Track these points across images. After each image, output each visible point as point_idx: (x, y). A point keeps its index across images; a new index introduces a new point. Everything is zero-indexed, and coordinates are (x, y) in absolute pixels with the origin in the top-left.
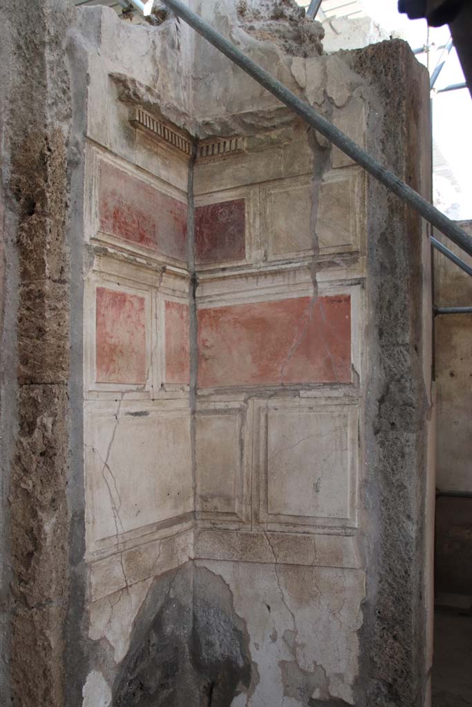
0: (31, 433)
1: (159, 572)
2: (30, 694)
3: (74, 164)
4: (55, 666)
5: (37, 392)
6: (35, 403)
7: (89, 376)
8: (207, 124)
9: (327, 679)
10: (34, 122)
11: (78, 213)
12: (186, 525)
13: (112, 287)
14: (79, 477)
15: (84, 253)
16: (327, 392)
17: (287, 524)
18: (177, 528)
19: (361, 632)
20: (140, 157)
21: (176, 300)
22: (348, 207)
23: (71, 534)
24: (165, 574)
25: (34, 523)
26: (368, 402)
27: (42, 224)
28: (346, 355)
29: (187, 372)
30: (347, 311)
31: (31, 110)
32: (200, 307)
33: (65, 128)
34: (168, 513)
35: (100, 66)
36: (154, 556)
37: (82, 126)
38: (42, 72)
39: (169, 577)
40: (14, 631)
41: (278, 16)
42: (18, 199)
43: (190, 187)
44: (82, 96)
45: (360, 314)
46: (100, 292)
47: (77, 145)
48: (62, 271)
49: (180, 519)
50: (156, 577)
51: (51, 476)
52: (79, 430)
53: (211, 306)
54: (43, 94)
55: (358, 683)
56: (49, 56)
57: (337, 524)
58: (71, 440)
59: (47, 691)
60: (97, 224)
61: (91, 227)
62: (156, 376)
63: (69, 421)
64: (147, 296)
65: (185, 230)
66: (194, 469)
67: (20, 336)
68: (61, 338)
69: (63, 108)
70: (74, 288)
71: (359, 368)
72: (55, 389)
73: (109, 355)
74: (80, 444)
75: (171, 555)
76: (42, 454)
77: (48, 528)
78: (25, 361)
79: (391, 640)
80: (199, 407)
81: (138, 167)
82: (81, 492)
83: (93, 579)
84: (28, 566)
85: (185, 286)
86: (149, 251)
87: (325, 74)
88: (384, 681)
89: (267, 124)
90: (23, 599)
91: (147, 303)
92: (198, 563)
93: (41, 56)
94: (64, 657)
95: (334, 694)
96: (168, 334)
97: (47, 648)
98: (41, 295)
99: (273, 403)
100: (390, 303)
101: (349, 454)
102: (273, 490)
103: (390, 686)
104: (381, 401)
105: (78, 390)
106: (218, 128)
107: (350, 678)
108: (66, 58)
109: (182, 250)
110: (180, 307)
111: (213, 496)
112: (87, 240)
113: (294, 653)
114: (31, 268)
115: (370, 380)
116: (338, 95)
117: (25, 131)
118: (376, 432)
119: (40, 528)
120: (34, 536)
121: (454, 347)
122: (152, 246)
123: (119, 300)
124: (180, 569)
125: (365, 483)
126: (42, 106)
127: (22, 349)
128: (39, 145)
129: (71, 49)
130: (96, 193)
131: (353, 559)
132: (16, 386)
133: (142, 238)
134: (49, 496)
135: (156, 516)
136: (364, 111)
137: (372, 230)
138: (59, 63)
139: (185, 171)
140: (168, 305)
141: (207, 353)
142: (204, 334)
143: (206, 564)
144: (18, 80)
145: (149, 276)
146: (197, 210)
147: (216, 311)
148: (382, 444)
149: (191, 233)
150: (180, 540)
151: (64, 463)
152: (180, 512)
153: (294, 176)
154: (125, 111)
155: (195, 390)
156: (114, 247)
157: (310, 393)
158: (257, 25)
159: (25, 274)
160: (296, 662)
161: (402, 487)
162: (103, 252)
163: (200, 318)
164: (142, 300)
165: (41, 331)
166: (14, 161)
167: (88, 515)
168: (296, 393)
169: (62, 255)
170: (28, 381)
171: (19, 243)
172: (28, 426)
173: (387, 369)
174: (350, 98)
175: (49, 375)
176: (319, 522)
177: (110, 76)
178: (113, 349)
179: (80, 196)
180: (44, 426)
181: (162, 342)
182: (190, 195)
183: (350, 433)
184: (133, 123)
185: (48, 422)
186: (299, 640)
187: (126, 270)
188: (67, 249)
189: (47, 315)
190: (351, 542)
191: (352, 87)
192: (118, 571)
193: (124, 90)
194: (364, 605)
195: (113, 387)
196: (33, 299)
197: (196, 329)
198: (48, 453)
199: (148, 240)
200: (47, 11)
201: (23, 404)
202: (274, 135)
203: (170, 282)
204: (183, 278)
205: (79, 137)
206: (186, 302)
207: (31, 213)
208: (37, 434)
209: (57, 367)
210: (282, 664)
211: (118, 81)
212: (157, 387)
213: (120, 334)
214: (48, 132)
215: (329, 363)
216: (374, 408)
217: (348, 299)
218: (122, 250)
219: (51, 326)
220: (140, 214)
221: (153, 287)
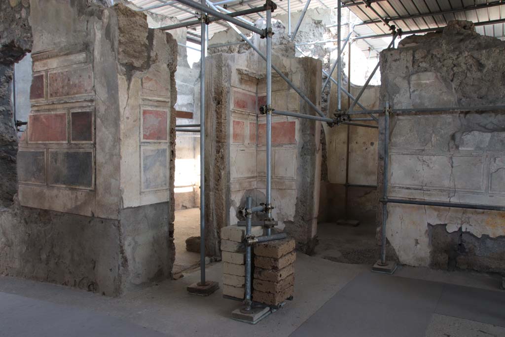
0: (219, 153)
1: (248, 189)
2: (219, 209)
3: (228, 92)
4: (224, 203)
5: (220, 144)
6: (220, 146)
7: (231, 141)
8: (261, 75)
9: (288, 216)
10: (220, 84)
11: (229, 103)
12: (254, 179)
13: (237, 120)
14: (229, 163)
15: (230, 113)
16: (290, 146)
17: (279, 179)
18: (252, 179)
19: (296, 205)
20: (243, 86)
21: (252, 122)
22: (296, 99)
23: (227, 176)
24: (249, 190)
25: (219, 173)
26: (299, 148)
27: (221, 107)
28: (294, 137)
29: (255, 140)
30: (295, 125)
31: (219, 80)
32: (259, 123)
33: (226, 84)
34: (250, 175)
35: (234, 67)
36: (246, 185)
37: (230, 83)
38: (222, 73)
39: (250, 191)
40: (215, 196)
41: (281, 44)
42: (216, 101)
43: (257, 91)
44: (230, 76)
45: (297, 126)
46: (234, 121)
47: (229, 88)
48: (225, 117)
49: (253, 177)
50: (247, 190)
51: (223, 163)
52: (229, 153)
53: (262, 123)
54: (222, 77)
55: (295, 217)
56: (223, 69)
57: (291, 178)
58: (227, 156)
59: (223, 208)
60: (233, 106)
61: (232, 106)
62: (247, 141)
63: (227, 151)
64: (245, 121)
65: (255, 103)
66: (257, 165)
67: (216, 132)
68: (226, 132)
69: (226, 80)
70: (228, 121)
71: (297, 140)
72: (224, 143)
73: (236, 136)
74: (229, 156)
75: (250, 185)
76: (221, 158)
77: (223, 174)
78: (217, 137)
79: (303, 207)
80: (258, 149)
81: (243, 89)
82: (229, 167)
83: (232, 186)
84: (218, 182)
85: (255, 118)
86: (245, 110)
87: (291, 64)
88: (301, 216)
89: (276, 76)
90: (217, 189)
91: (245, 123)
92: (258, 189)
93: (221, 69)
94: (226, 201)
95: (289, 219)
96: (250, 131)
97: (223, 199)
98: (221, 123)
99: (276, 148)
100: (305, 124)
101: (294, 162)
102: (276, 170)
103: (302, 217)
104: (303, 148)
105: (229, 144)
106: (264, 76)
107: (293, 216)
108: (227, 68)
109: (254, 108)
110: (254, 123)
111: (261, 172)
112: (231, 109)
113: (280, 210)
114: (219, 117)
115: (299, 142)
116: (294, 70)
117: (218, 86)
118: (301, 156)
119: (221, 174)
120: (220, 176)
121: (357, 133)
122: (246, 109)
123: (238, 123)
124: (252, 190)
125: (298, 169)
126: (222, 80)
127: (217, 134)
128: (221, 89)
129: (228, 66)
130: (233, 98)
131: (294, 187)
132: (215, 143)
133: (244, 107)
134: (223, 167)
135: (247, 175)
136: (300, 75)
137: (301, 105)
138: (225, 70)
139: (255, 87)
140: (250, 123)
141: (260, 135)
142: (260, 130)
143: (259, 190)
144: (216, 74)
145: (245, 116)
146: (258, 97)
147: (263, 124)
148: (302, 159)
149: (257, 104)
150: (252, 183)
151: (226, 160)
152: (253, 175)
153: (283, 90)
154: (240, 76)
155: (257, 145)
156: (237, 110)
157: (286, 146)
158: (275, 47)
159: (217, 118)
160: (281, 213)
161: (306, 169)
162: (234, 112)
163: (258, 126)
164: (243, 122)
165: (221, 131)
166: (215, 92)
167: (231, 172)
168: (282, 146)
169: (225, 114)
170: (218, 142)
171: (216, 111)
172: (218, 152)
173: (304, 140)
174: (296, 71)
175: (223, 141)
176: (287, 178)
177: (237, 69)
178: (237, 135)
179: (229, 99)
180: (222, 152)
181: (249, 133)
182: (257, 93)
183: (294, 156)
184: (242, 79)
185: (223, 151)
186: (282, 208)
187: (240, 115)
188: (226, 112)
189: (223, 127)
190: (294, 182)
191: (297, 68)
192: (237, 186)
193: (239, 72)
194: (297, 198)
195: (237, 144)
196: (219, 124)
197: (258, 130)
198: (222, 158)
199: (245, 107)
200: (223, 59)
201: (217, 147)
202: (278, 79)
203: (251, 117)
204: (254, 116)
205: (229, 86)
206: (255, 122)
207: (219, 104)
208: (220, 153)
209: (224, 139)
210: (278, 213)
211: (238, 70)
212: (247, 144)
213: (238, 131)
214: (223, 86)
215: (290, 139)
216: (301, 149)
217: (295, 122)
218: (239, 111)
219: (223, 130)
220: (243, 101)
221: (246, 119)
